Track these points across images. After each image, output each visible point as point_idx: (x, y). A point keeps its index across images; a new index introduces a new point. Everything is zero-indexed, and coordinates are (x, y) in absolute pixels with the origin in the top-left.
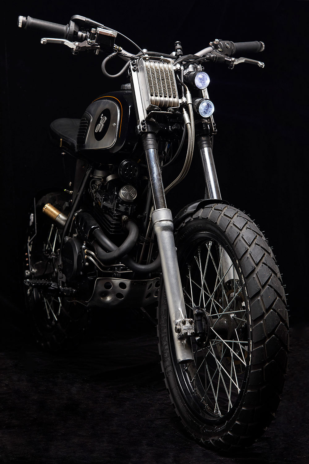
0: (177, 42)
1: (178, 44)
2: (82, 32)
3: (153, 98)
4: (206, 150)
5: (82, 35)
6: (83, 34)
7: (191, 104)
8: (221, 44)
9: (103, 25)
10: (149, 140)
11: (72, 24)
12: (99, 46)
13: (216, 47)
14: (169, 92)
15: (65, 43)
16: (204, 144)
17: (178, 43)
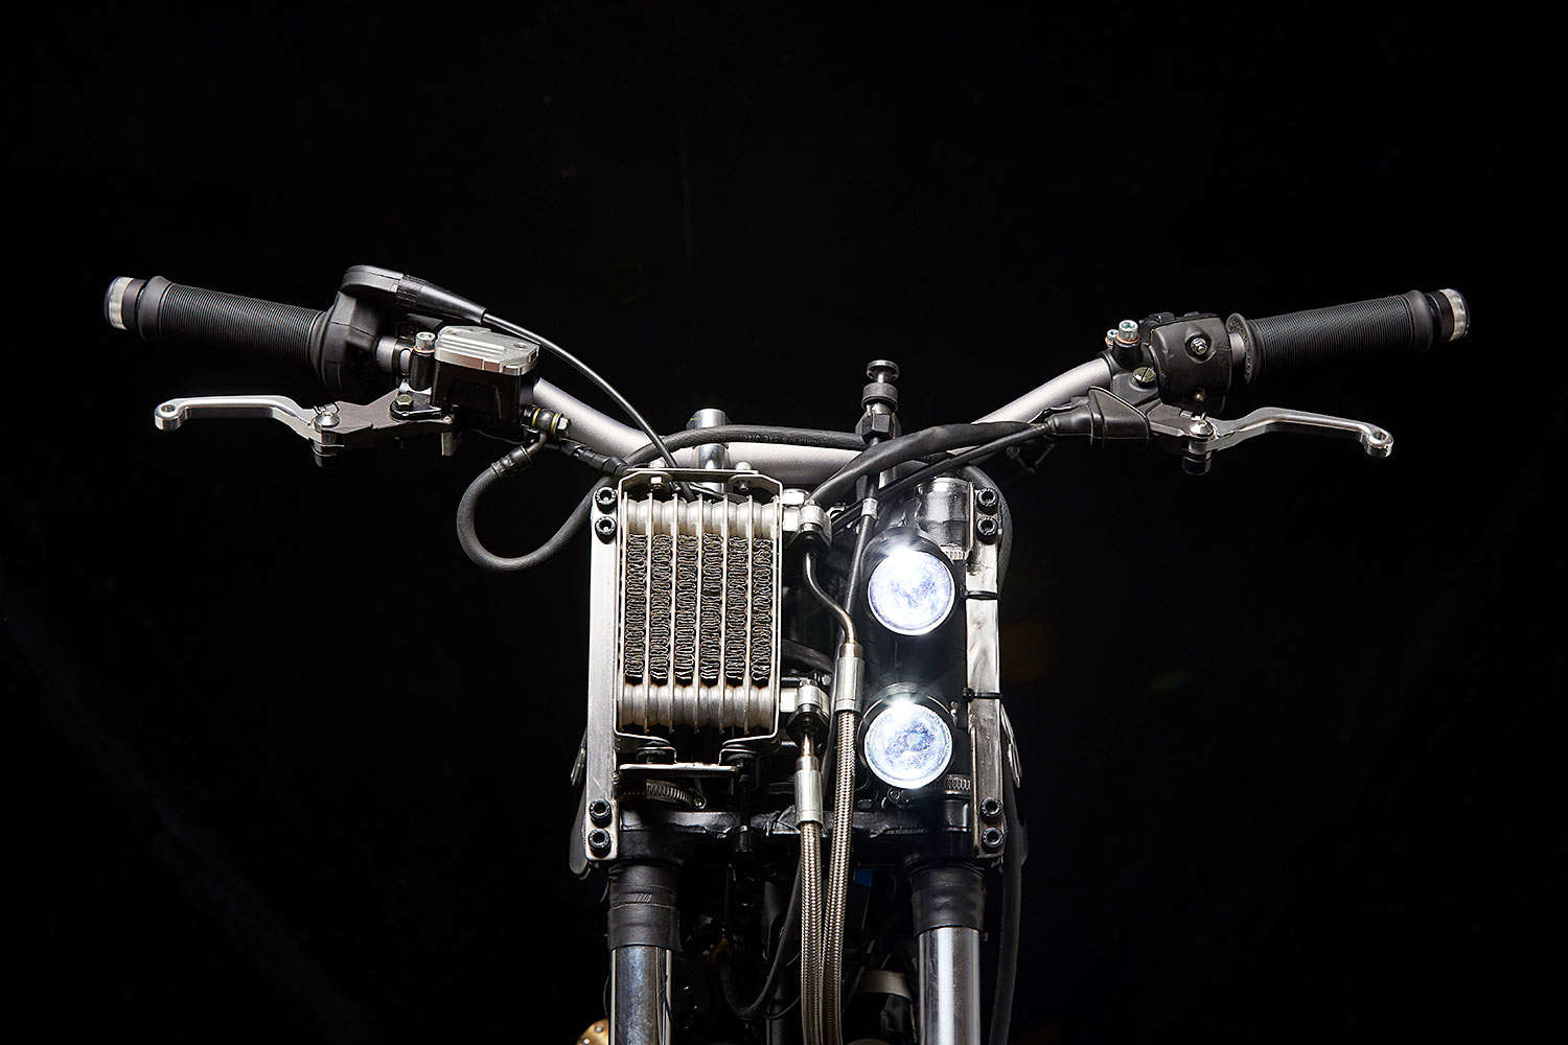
0: (880, 363)
1: (881, 377)
2: (400, 341)
3: (641, 694)
4: (945, 938)
5: (397, 355)
6: (399, 347)
7: (849, 711)
8: (1160, 341)
9: (480, 311)
10: (634, 898)
11: (344, 311)
12: (447, 420)
13: (1128, 359)
14: (735, 655)
15: (277, 415)
16: (939, 909)
17: (881, 369)
